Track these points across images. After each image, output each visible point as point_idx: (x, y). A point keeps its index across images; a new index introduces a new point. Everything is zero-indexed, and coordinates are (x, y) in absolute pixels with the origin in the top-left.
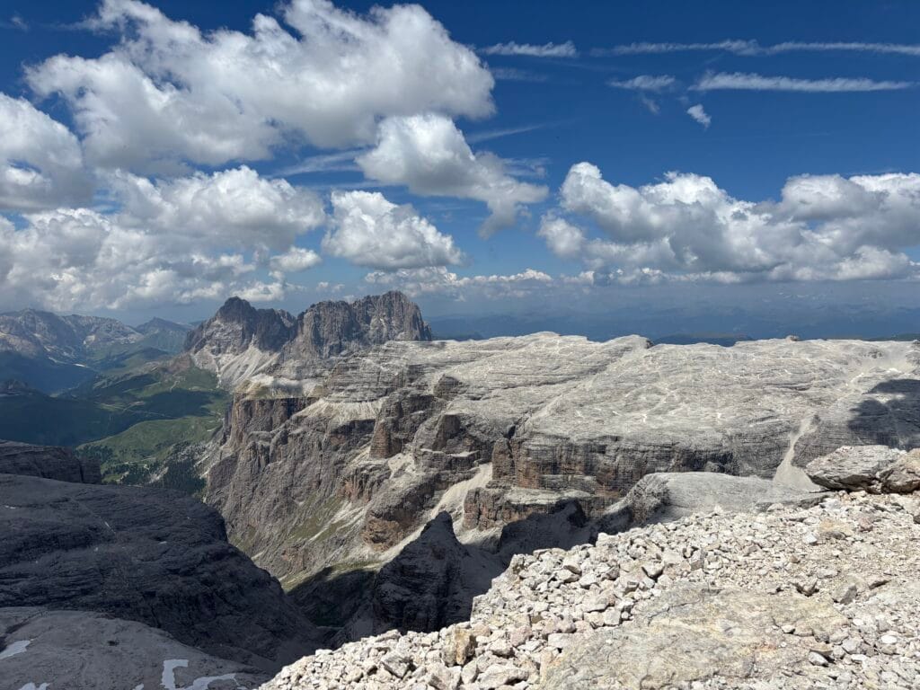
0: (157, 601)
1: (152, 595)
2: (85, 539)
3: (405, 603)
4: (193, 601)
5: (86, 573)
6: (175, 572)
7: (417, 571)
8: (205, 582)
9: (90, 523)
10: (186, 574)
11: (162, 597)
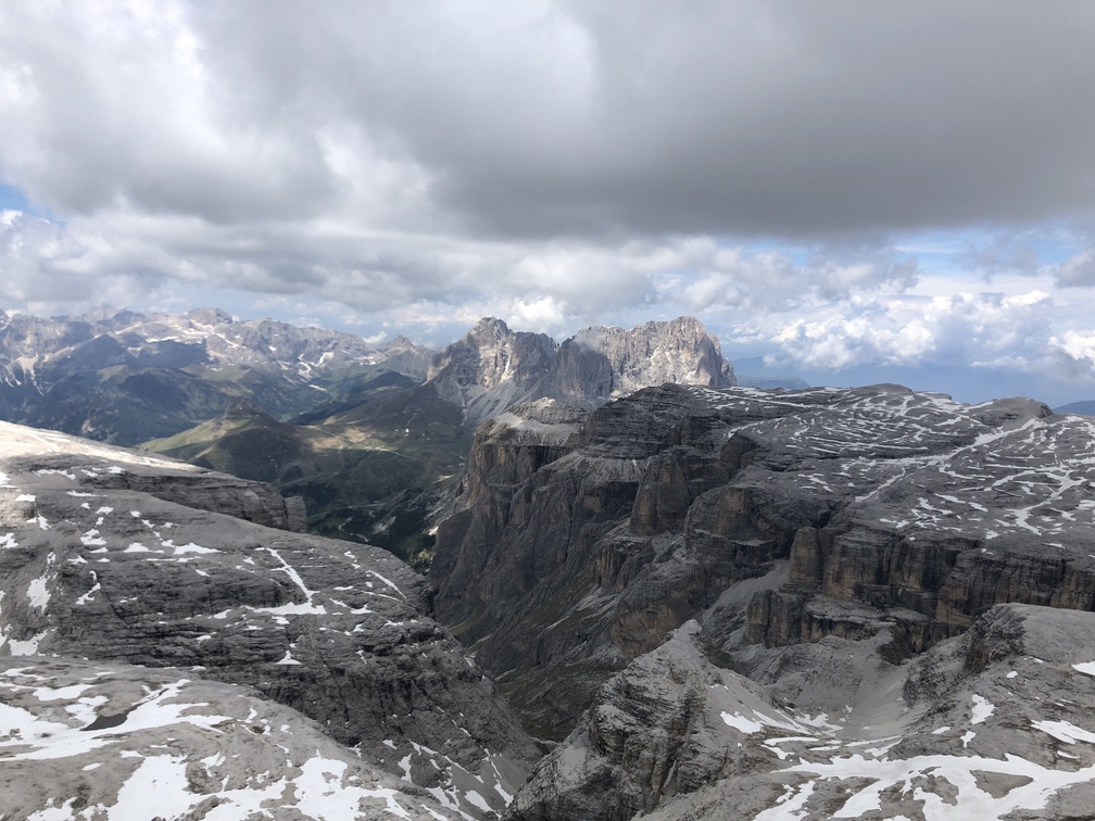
0: (344, 681)
1: (341, 672)
2: (275, 596)
3: (626, 735)
7: (646, 695)
8: (402, 666)
10: (382, 653)
11: (353, 677)
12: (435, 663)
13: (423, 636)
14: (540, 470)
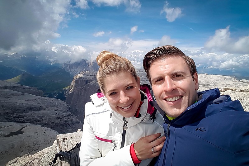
0: (54, 124)
1: (53, 123)
2: (39, 109)
4: (62, 125)
5: (39, 116)
6: (59, 118)
8: (65, 121)
9: (41, 105)
10: (61, 119)
11: (56, 124)
12: (71, 120)
13: (69, 115)
14: (87, 84)
